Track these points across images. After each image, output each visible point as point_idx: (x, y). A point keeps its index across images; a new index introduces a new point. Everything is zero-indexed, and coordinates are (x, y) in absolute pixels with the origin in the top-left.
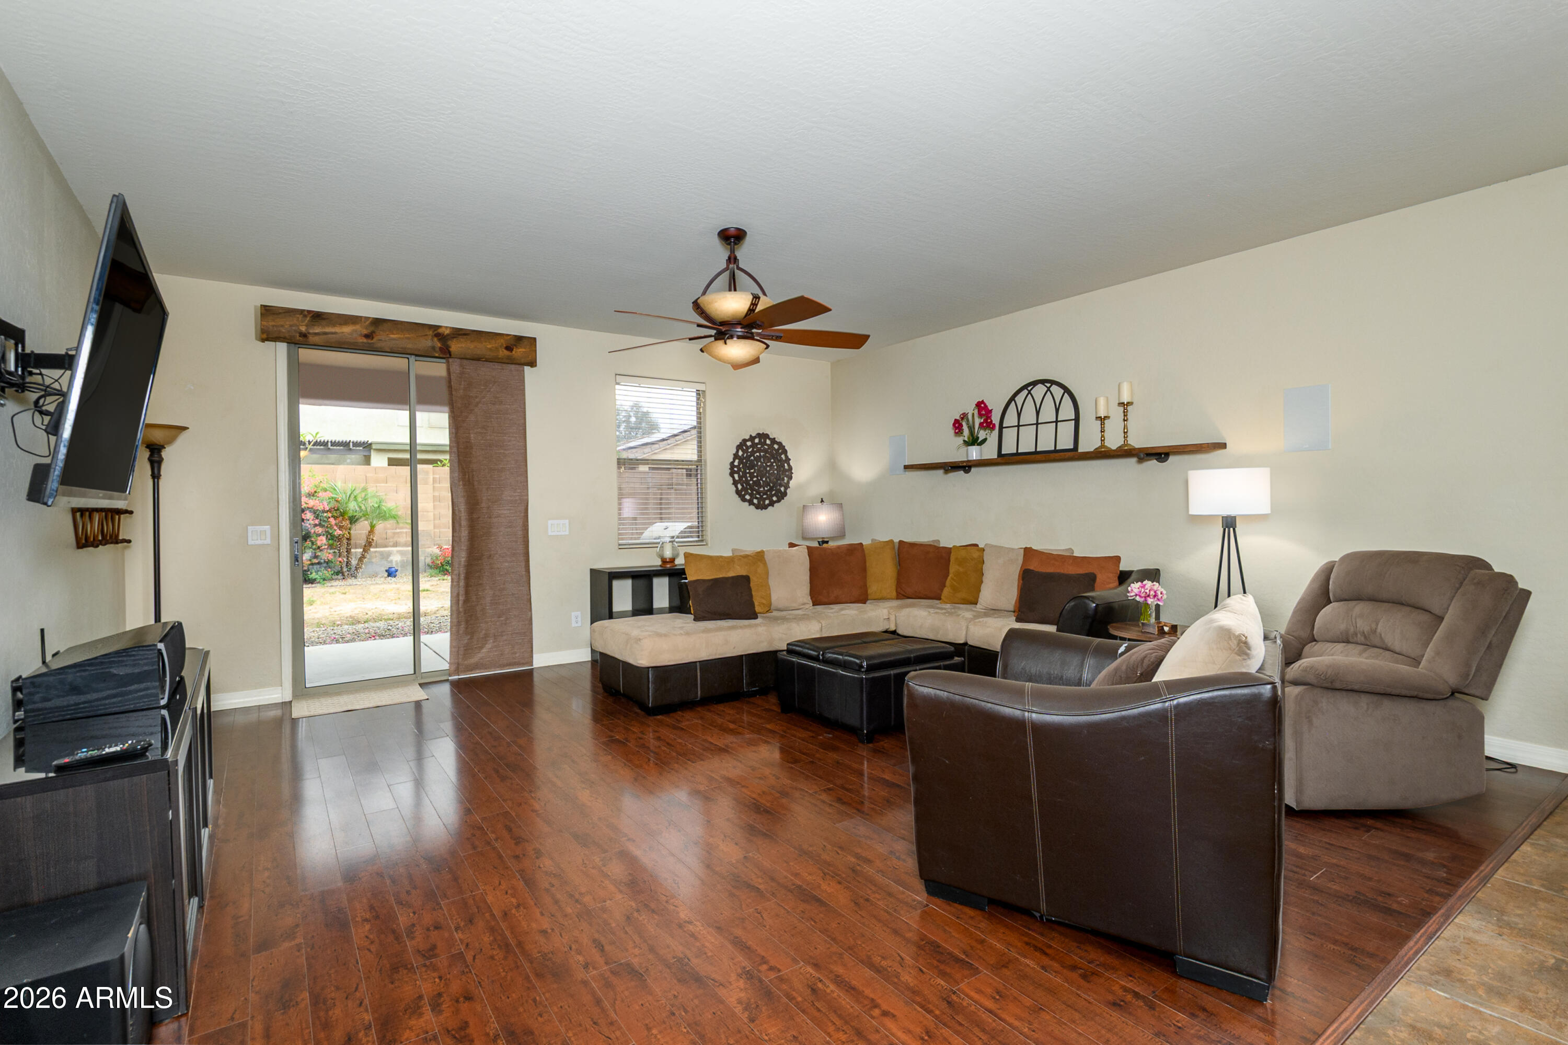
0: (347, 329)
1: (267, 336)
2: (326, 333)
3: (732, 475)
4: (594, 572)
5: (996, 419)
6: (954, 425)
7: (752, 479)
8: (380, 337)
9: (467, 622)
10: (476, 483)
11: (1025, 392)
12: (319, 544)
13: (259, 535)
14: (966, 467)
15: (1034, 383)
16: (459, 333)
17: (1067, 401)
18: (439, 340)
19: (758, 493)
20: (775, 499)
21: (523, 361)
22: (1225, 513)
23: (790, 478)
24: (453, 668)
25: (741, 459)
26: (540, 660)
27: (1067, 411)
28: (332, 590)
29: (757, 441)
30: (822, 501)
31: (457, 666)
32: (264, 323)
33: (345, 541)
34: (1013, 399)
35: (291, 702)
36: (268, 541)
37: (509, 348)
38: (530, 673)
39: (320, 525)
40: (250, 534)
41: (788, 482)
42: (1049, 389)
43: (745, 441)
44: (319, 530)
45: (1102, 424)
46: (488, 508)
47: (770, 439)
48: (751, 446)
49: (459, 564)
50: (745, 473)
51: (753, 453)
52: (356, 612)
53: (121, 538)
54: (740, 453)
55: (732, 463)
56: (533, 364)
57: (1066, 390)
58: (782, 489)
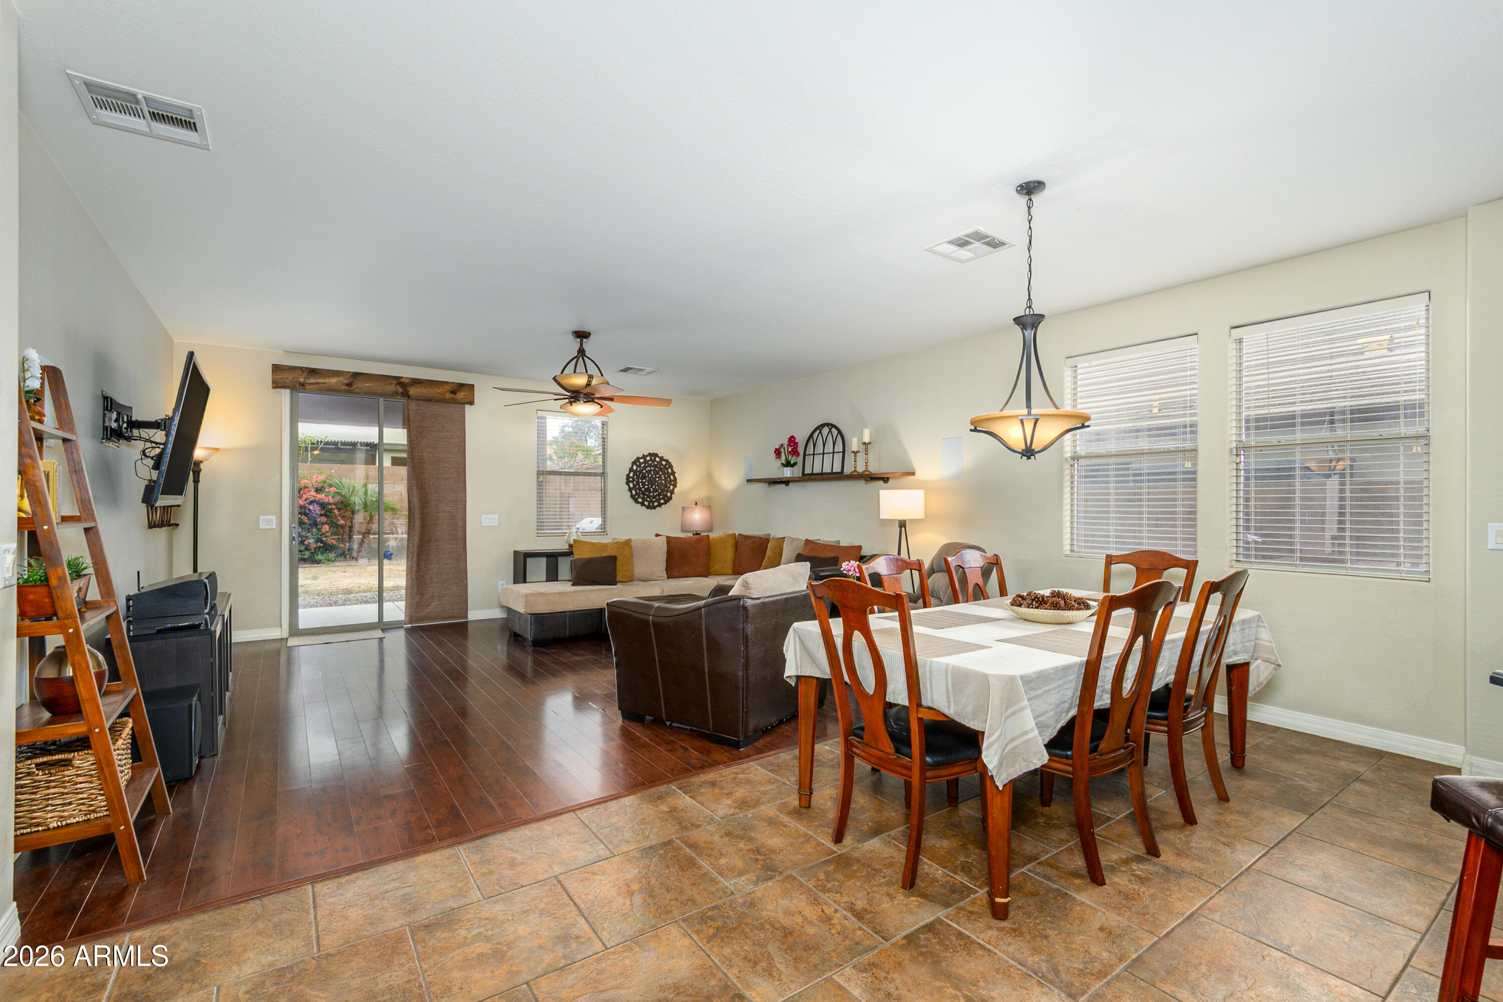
0: (333, 380)
1: (276, 385)
2: (318, 383)
3: (628, 483)
4: (515, 552)
5: (801, 449)
6: (775, 452)
7: (643, 487)
8: (356, 386)
9: (418, 586)
10: (427, 488)
11: (818, 431)
12: (323, 531)
13: (268, 522)
14: (786, 482)
15: (823, 426)
16: (416, 382)
17: (839, 439)
18: (401, 387)
19: (649, 497)
20: (662, 501)
21: (464, 401)
22: (900, 519)
23: (675, 486)
24: (407, 619)
25: (635, 472)
26: (474, 615)
27: (839, 448)
28: (335, 569)
29: (648, 458)
30: (696, 504)
31: (411, 618)
32: (275, 377)
33: (347, 530)
34: (811, 436)
35: (287, 639)
36: (274, 527)
37: (454, 392)
38: (465, 625)
39: (325, 515)
40: (261, 522)
41: (673, 489)
42: (830, 429)
43: (638, 459)
44: (324, 519)
45: (855, 456)
46: (436, 505)
47: (659, 457)
48: (643, 463)
49: (413, 545)
50: (638, 483)
51: (645, 468)
52: (352, 586)
53: (172, 522)
54: (635, 468)
55: (628, 475)
56: (471, 403)
57: (840, 432)
58: (669, 494)
